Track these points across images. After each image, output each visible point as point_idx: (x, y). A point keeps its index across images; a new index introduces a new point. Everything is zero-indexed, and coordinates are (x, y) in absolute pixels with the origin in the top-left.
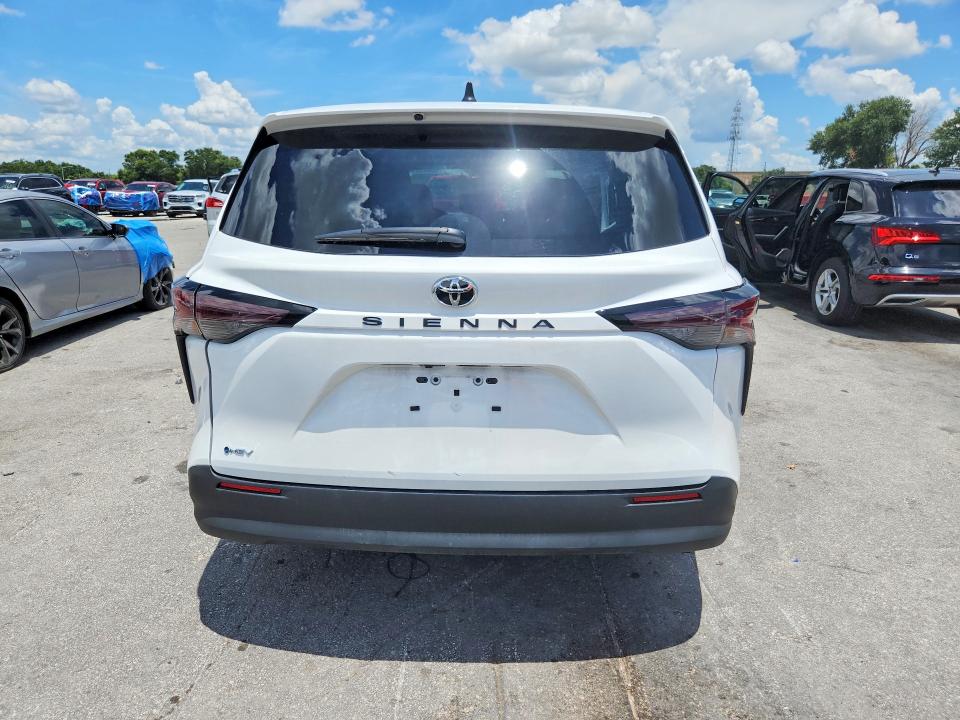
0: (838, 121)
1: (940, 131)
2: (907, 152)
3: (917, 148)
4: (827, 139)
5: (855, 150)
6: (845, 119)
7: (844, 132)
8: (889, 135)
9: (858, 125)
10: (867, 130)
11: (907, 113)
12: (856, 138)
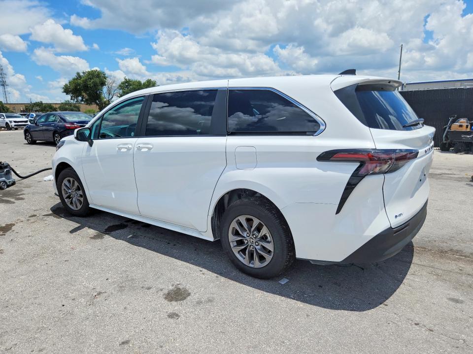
0: (74, 79)
1: (120, 86)
2: (109, 95)
3: (113, 92)
4: (72, 87)
5: (86, 93)
6: (77, 79)
7: (79, 85)
8: (100, 87)
9: (85, 81)
10: (90, 84)
11: (105, 78)
12: (86, 87)
